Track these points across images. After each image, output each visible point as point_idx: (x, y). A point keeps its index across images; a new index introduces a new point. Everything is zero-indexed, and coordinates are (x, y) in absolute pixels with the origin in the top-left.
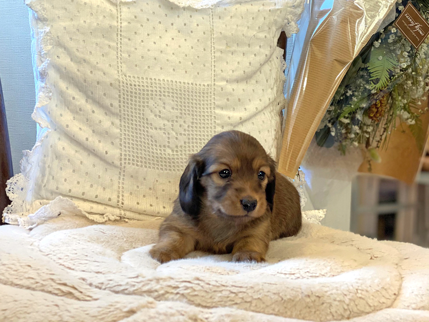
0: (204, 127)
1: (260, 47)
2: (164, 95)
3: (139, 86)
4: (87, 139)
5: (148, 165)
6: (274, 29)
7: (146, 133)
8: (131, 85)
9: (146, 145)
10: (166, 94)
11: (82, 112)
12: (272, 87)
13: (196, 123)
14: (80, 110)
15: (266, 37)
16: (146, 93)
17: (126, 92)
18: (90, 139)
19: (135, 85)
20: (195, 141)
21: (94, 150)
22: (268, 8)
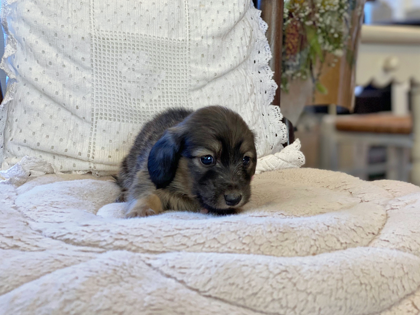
0: (179, 81)
1: (234, 4)
2: (138, 49)
3: (112, 39)
4: (57, 93)
5: (121, 119)
7: (119, 87)
8: (104, 39)
9: (120, 99)
10: (140, 48)
11: (52, 66)
13: (170, 77)
14: (50, 63)
16: (119, 46)
17: (98, 46)
18: (61, 93)
19: (108, 39)
20: (169, 95)
21: (64, 104)
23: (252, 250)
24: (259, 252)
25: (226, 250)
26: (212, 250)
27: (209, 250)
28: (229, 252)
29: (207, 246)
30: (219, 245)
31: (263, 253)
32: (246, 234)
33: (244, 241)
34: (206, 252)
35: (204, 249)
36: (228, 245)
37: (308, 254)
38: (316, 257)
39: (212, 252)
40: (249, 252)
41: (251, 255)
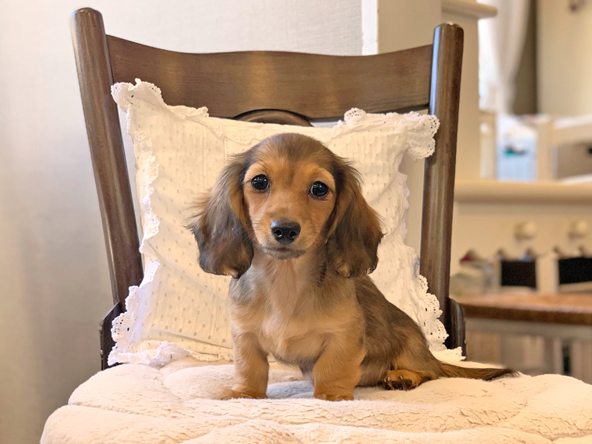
1: (378, 175)
6: (394, 155)
12: (394, 215)
15: (384, 164)
22: (386, 134)
23: (385, 426)
24: (390, 428)
25: (361, 424)
26: (349, 423)
27: (345, 423)
28: (364, 427)
29: (344, 419)
30: (355, 420)
31: (394, 429)
32: (381, 412)
33: (378, 418)
34: (343, 425)
35: (342, 422)
36: (364, 421)
37: (436, 430)
38: (444, 433)
39: (348, 425)
40: (381, 427)
41: (384, 430)
